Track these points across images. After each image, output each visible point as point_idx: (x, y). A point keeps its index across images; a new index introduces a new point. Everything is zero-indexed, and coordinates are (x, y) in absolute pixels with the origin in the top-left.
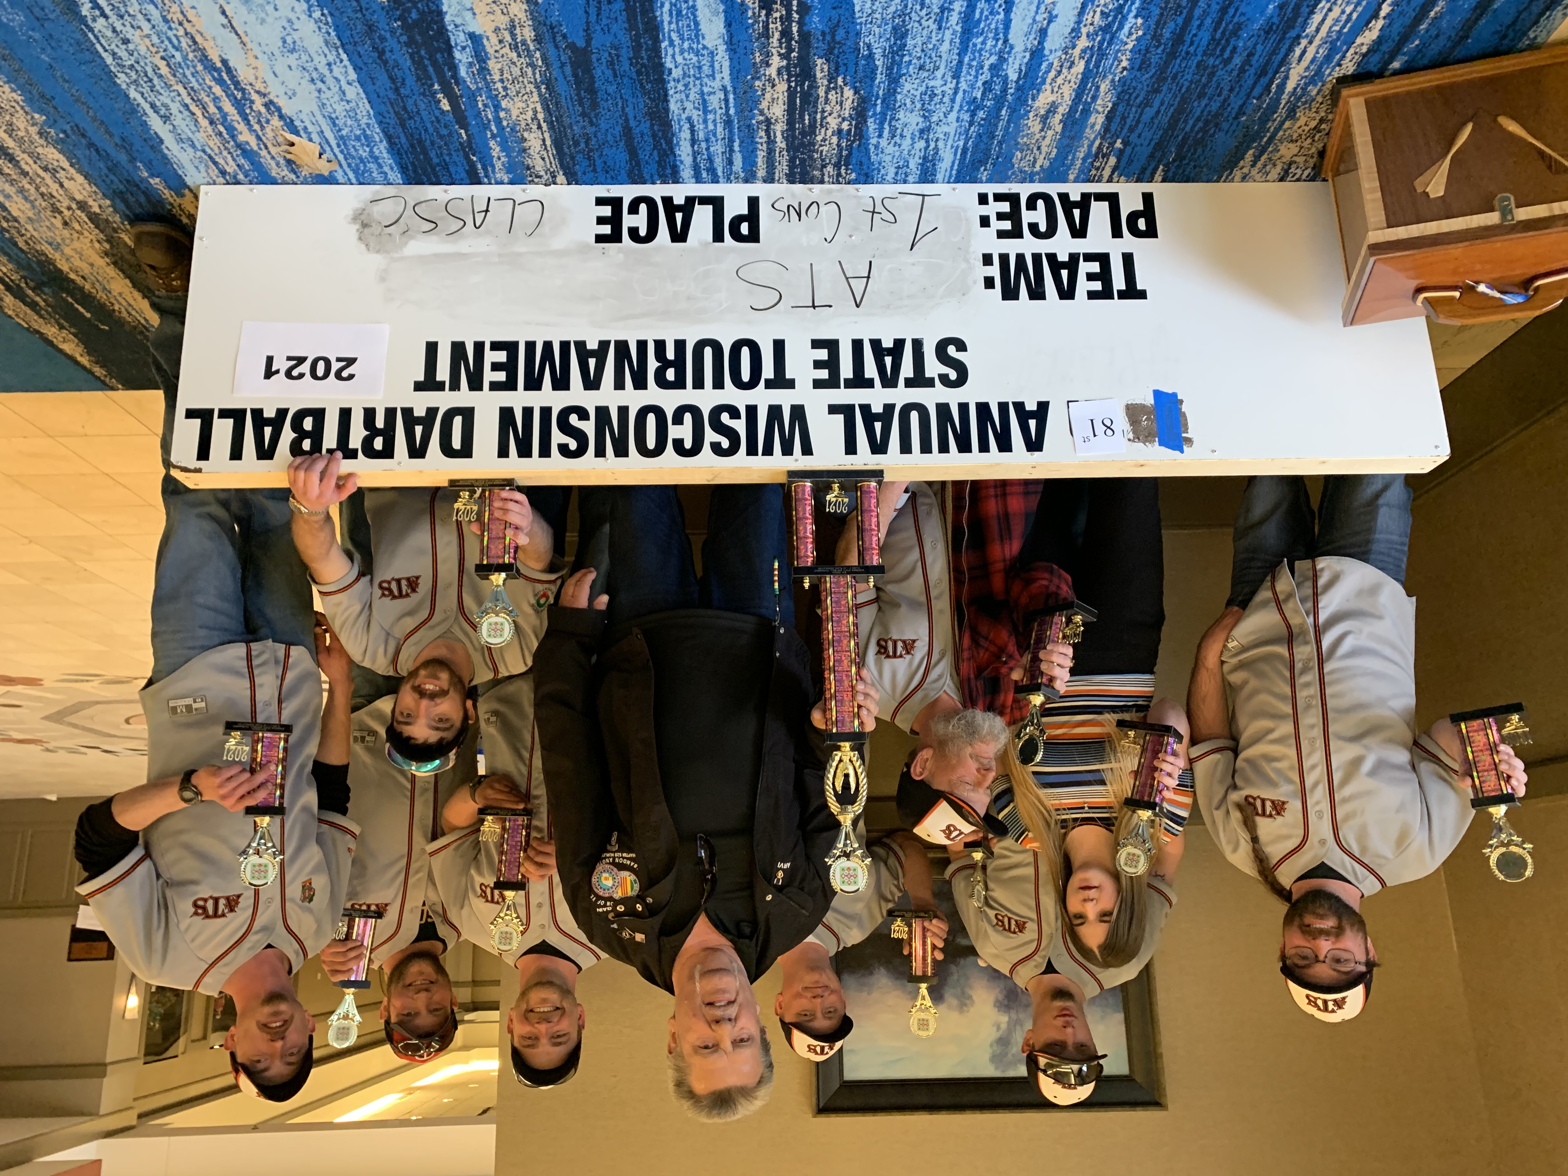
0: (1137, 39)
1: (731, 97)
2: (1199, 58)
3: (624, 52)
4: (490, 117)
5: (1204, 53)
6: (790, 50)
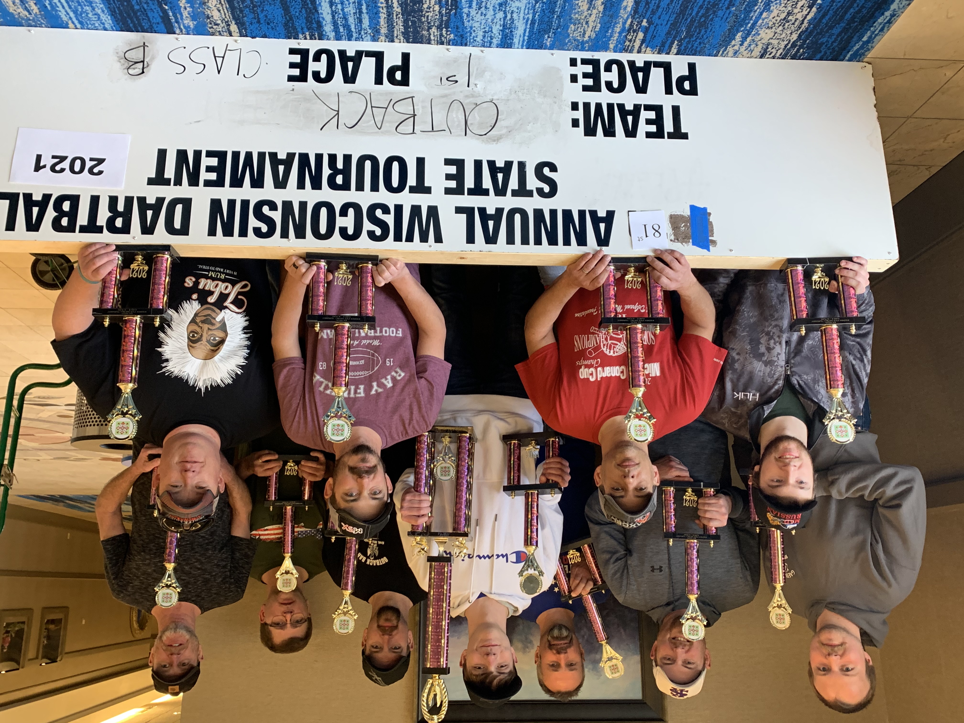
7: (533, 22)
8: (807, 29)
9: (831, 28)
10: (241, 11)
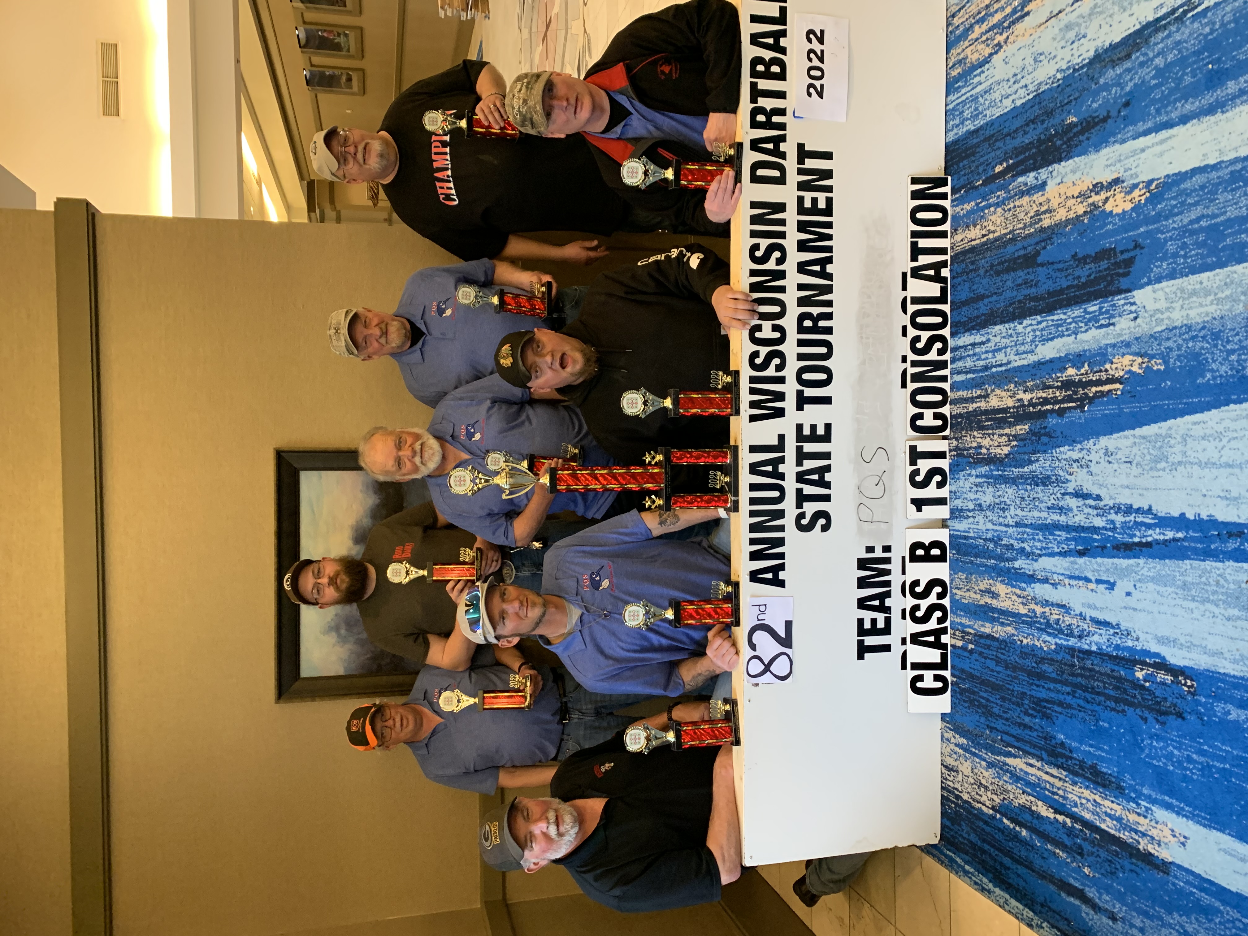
0: (1041, 648)
1: (1003, 368)
2: (1028, 693)
3: (1034, 290)
4: (991, 201)
5: (1031, 696)
6: (1034, 405)
7: (966, 538)
8: (973, 808)
9: (975, 831)
10: (963, 261)
